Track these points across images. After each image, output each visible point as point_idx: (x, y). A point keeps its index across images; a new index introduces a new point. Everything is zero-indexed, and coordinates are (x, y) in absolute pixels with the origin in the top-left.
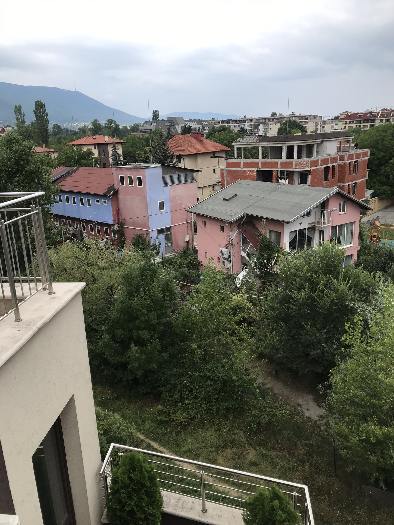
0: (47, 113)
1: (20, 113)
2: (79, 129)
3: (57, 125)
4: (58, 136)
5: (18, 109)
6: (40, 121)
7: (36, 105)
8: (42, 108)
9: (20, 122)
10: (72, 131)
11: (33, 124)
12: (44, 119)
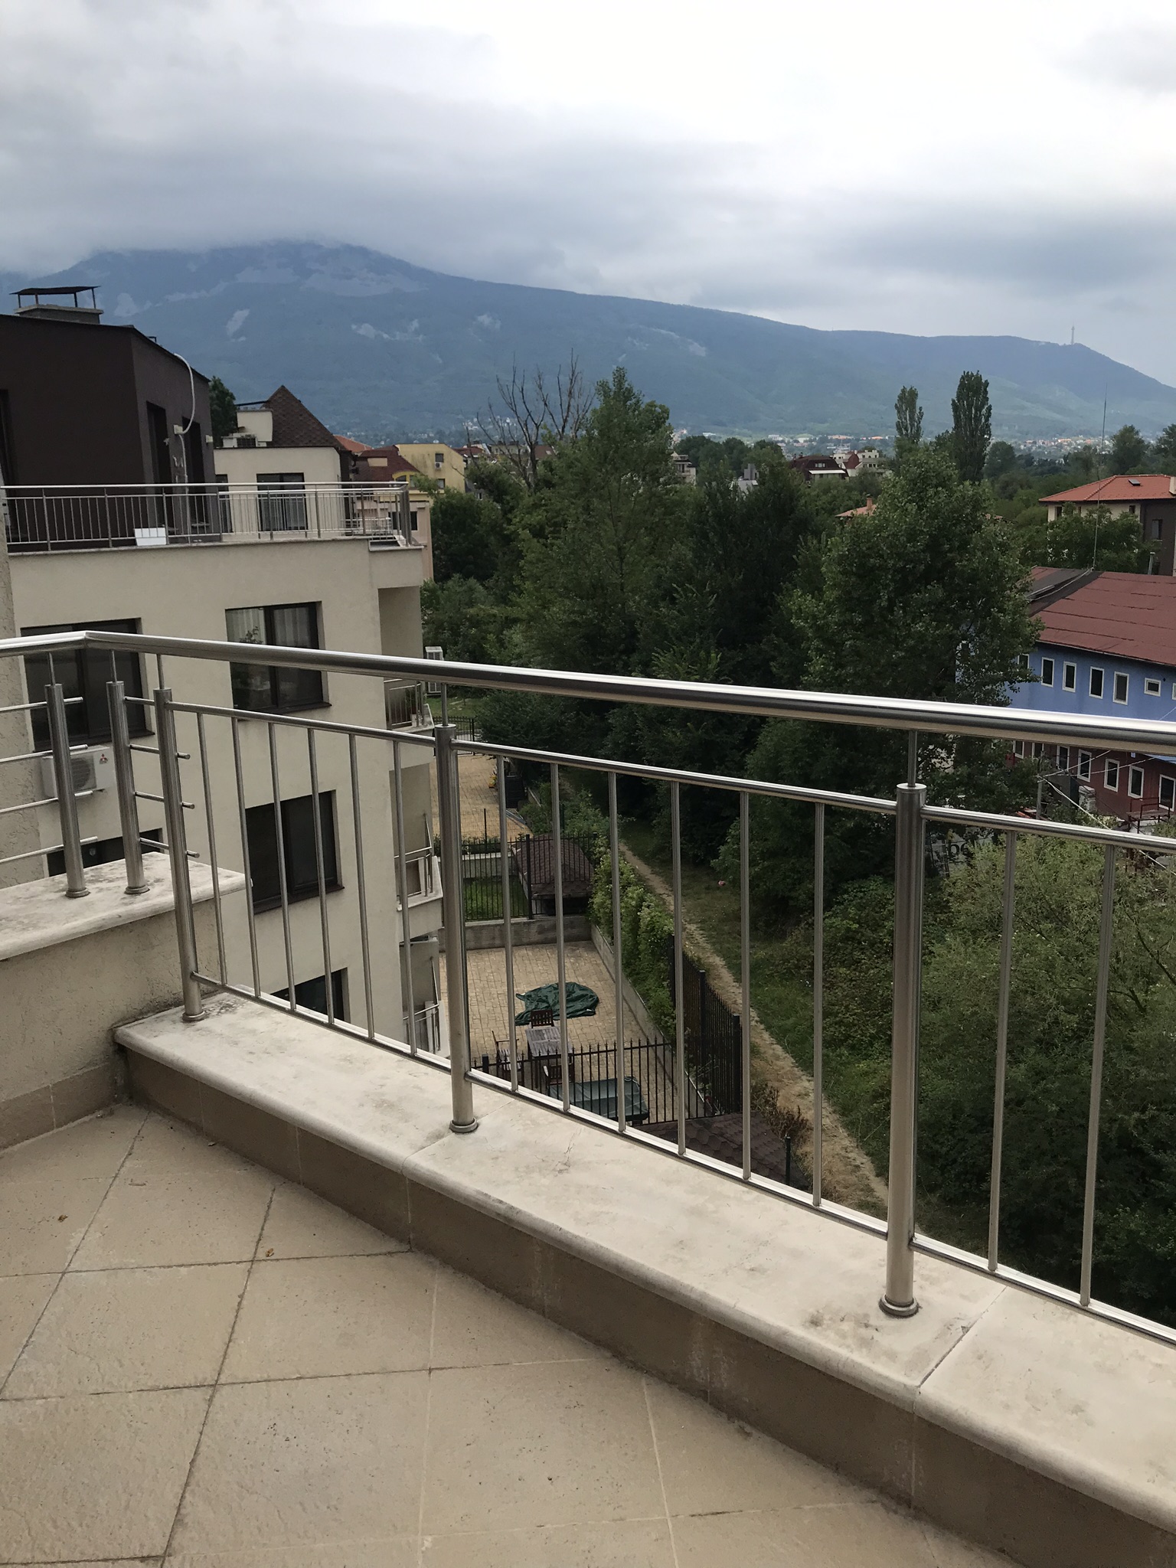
0: (990, 408)
1: (912, 413)
2: (1065, 458)
3: (1003, 443)
4: (1003, 477)
5: (908, 400)
6: (966, 431)
7: (962, 386)
8: (976, 393)
9: (907, 435)
10: (1043, 463)
11: (941, 441)
12: (977, 426)
